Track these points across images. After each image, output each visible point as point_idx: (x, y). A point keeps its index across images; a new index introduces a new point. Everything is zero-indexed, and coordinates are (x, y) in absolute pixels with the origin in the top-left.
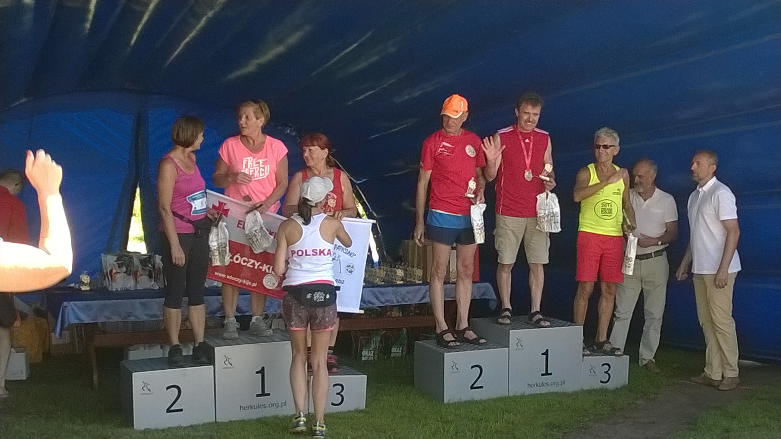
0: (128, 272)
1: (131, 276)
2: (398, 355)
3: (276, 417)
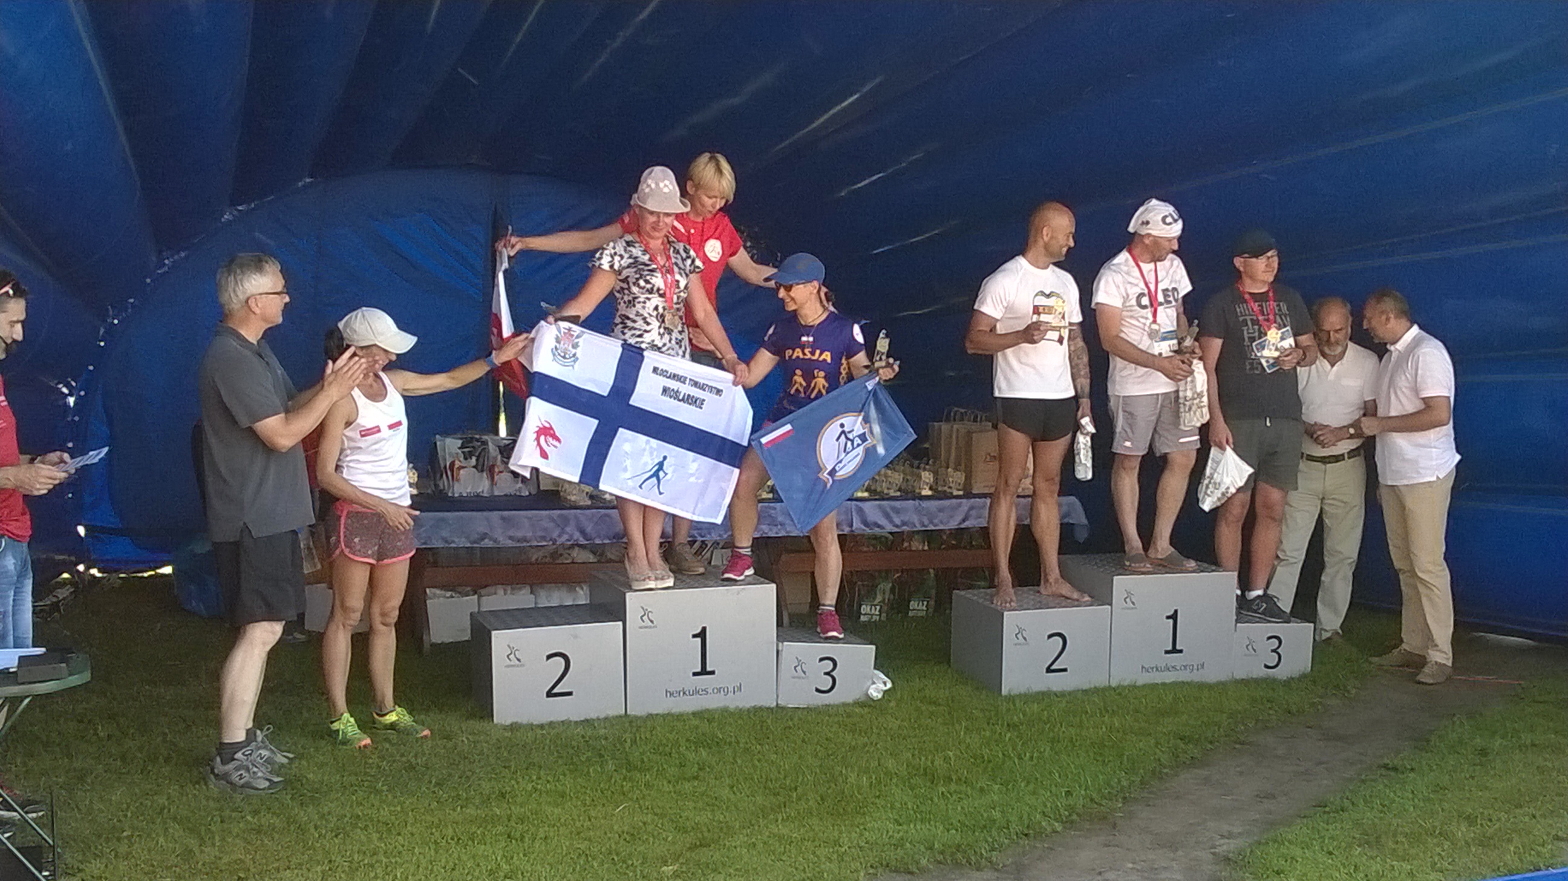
0: (480, 467)
1: (485, 474)
2: (920, 614)
3: (725, 710)
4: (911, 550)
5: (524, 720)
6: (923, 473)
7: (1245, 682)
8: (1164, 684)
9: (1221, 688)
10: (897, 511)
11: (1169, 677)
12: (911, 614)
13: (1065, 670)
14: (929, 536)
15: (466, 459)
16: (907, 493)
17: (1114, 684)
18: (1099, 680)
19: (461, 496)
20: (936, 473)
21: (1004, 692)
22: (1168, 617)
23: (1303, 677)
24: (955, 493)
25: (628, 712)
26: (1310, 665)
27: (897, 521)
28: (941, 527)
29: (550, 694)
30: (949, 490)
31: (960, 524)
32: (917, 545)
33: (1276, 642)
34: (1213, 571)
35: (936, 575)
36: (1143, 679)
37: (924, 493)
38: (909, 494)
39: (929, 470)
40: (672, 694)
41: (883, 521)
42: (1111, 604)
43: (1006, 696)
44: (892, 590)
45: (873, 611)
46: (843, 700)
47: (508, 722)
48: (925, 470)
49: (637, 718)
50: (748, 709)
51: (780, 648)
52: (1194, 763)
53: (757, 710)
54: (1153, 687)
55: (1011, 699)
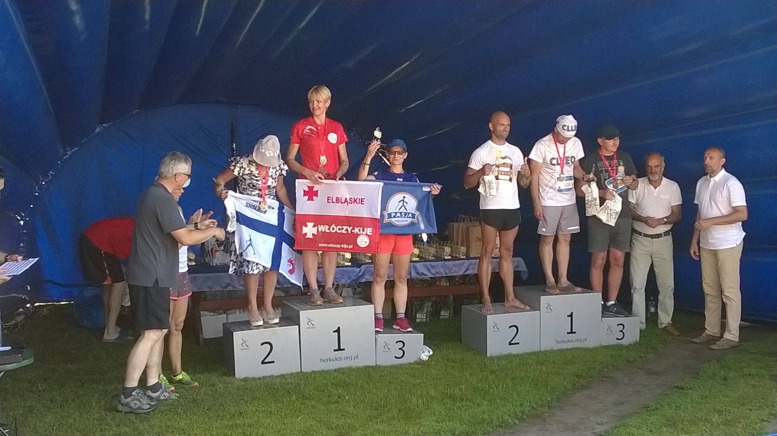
2: (446, 317)
3: (350, 368)
4: (440, 286)
5: (251, 376)
6: (445, 248)
7: (607, 347)
8: (567, 349)
9: (594, 350)
10: (433, 267)
11: (569, 346)
12: (441, 317)
13: (518, 343)
14: (449, 279)
15: (219, 247)
16: (438, 258)
17: (542, 350)
18: (536, 349)
19: (217, 265)
20: (452, 247)
21: (488, 355)
22: (568, 316)
23: (636, 344)
24: (462, 257)
25: (303, 370)
26: (639, 338)
27: (433, 272)
28: (455, 274)
29: (263, 363)
30: (458, 256)
31: (465, 272)
32: (444, 283)
33: (622, 326)
34: (590, 292)
35: (454, 298)
36: (557, 347)
37: (446, 258)
38: (439, 258)
39: (449, 246)
40: (324, 361)
41: (426, 272)
42: (540, 310)
43: (489, 357)
44: (432, 306)
45: (423, 317)
46: (409, 362)
47: (243, 377)
48: (446, 246)
49: (306, 373)
50: (362, 367)
51: (376, 337)
52: (584, 388)
53: (366, 367)
54: (562, 351)
55: (492, 358)
